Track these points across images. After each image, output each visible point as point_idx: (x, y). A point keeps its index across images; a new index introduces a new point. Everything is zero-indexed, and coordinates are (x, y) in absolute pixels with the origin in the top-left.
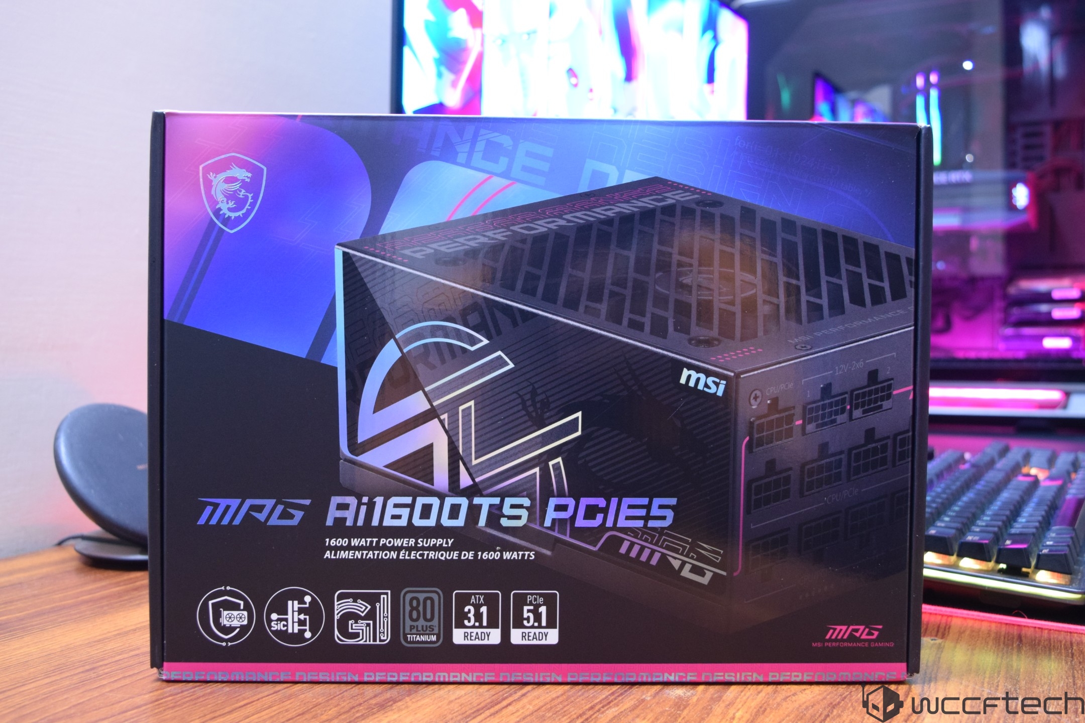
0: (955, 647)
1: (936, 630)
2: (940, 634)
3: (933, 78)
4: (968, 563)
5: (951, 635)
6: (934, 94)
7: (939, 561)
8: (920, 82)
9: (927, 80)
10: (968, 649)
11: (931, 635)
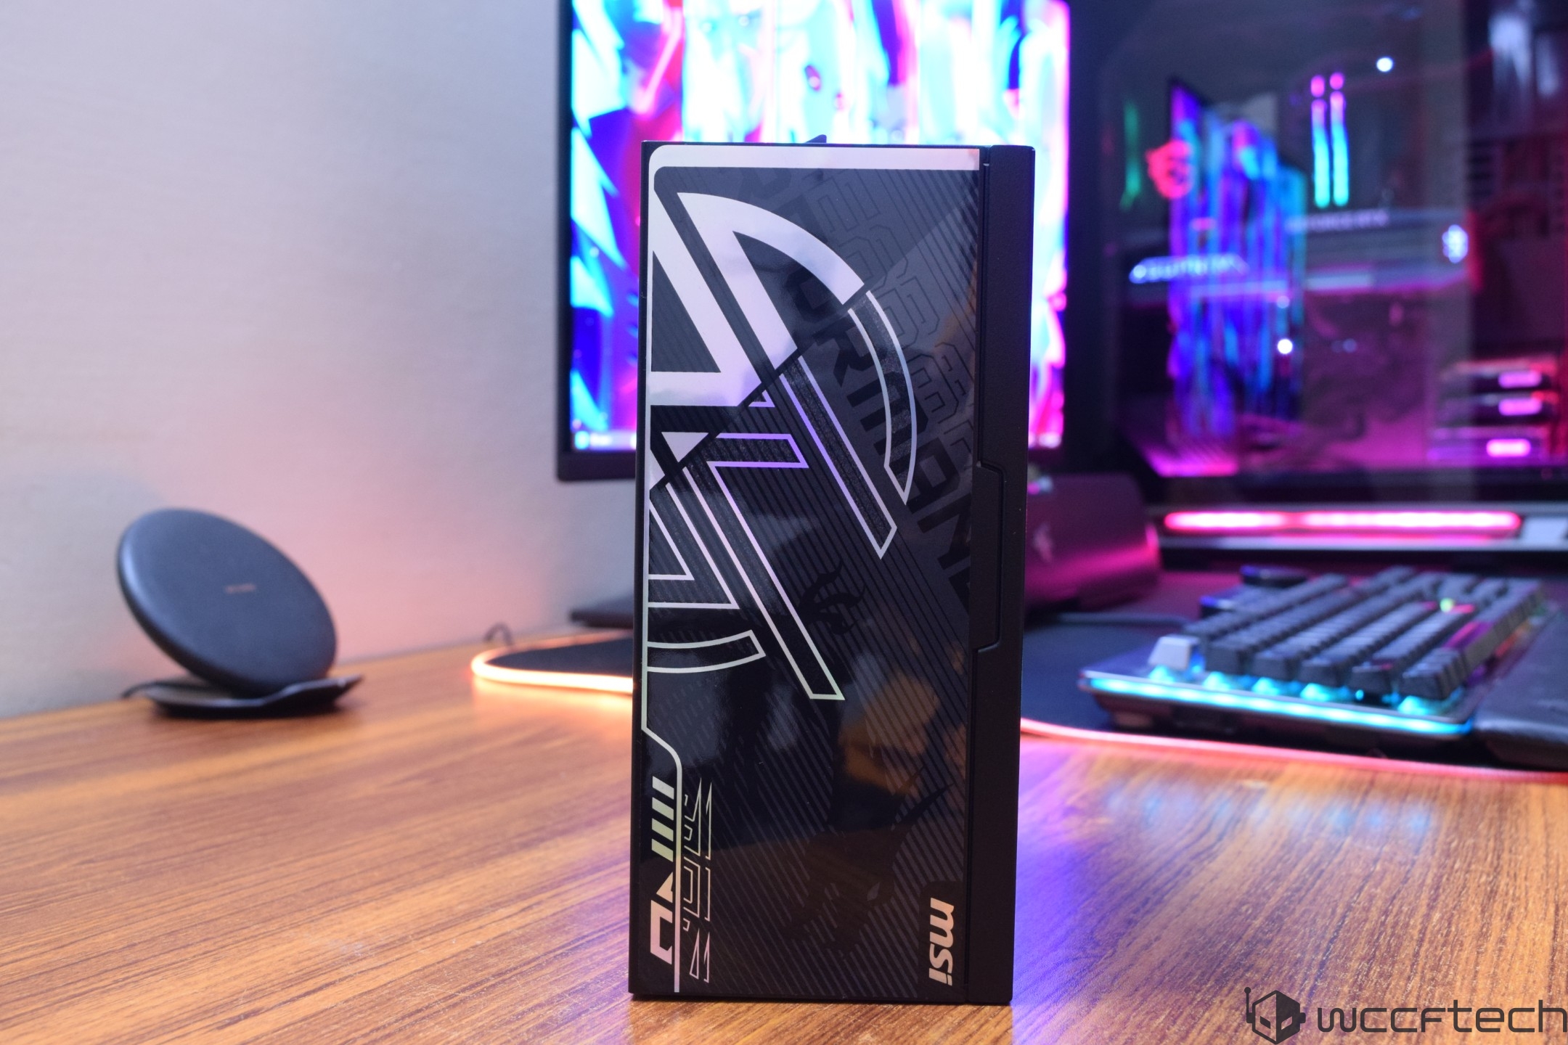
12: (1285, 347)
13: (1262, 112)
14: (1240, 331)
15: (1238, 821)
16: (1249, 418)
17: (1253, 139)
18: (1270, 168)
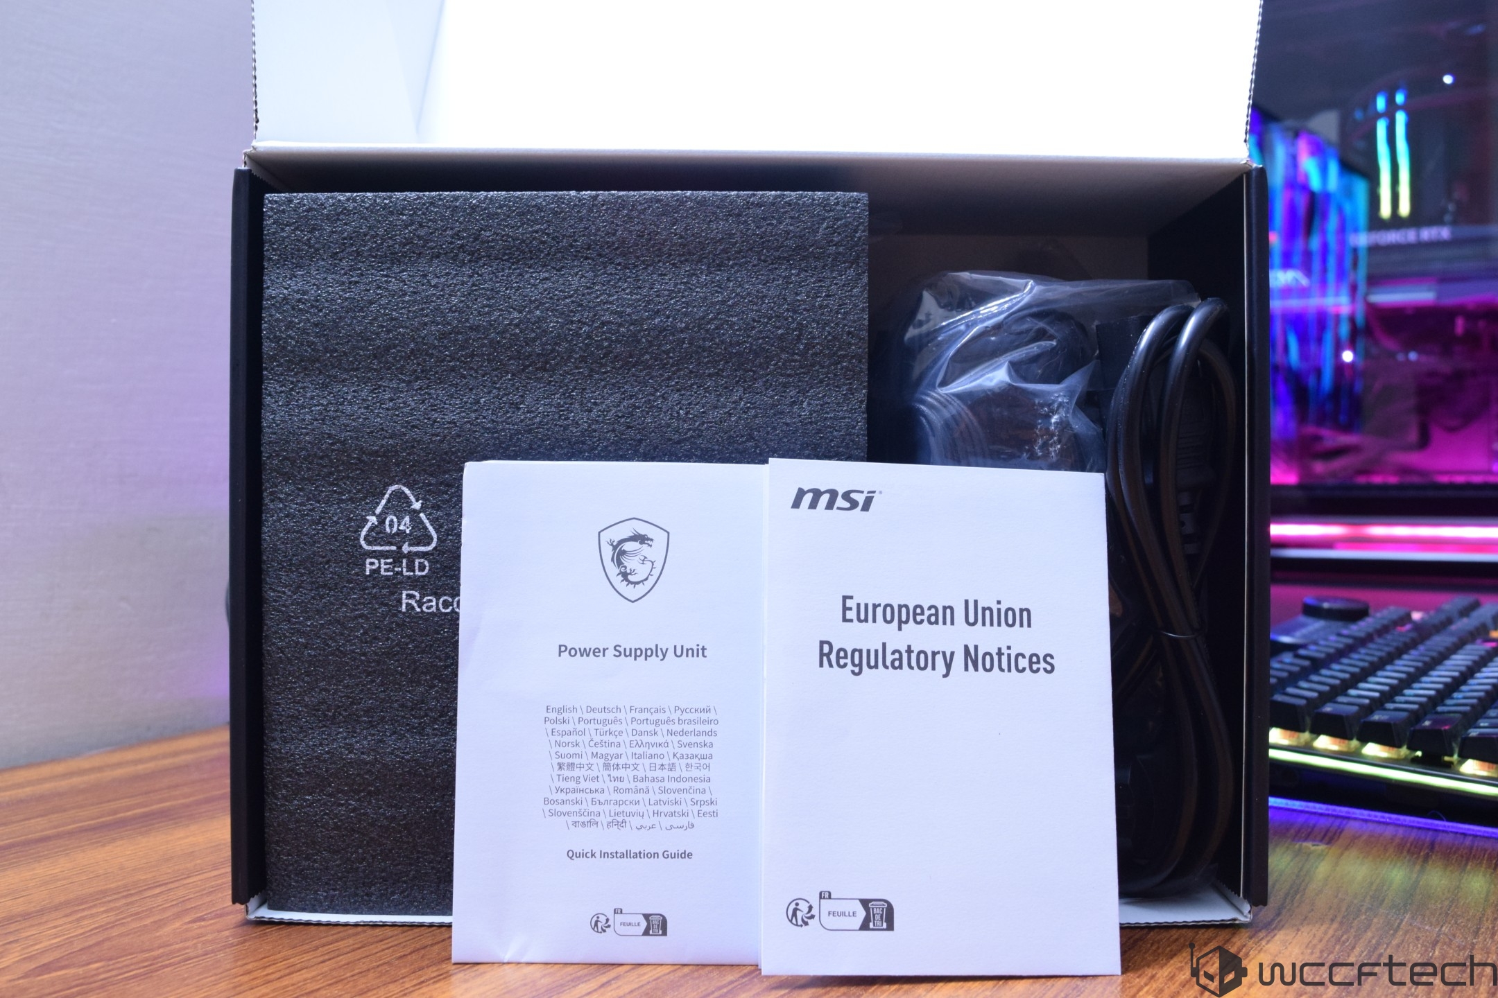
0: (1342, 854)
1: (1322, 834)
2: (1327, 838)
3: (1400, 98)
4: (1373, 750)
5: (1341, 840)
6: (1401, 118)
7: (1335, 747)
8: (1381, 103)
9: (1391, 101)
10: (1358, 858)
11: (1314, 840)
12: (1348, 356)
13: (1326, 124)
14: (1303, 340)
15: (1297, 892)
16: (1310, 429)
17: (1318, 149)
18: (1334, 180)
